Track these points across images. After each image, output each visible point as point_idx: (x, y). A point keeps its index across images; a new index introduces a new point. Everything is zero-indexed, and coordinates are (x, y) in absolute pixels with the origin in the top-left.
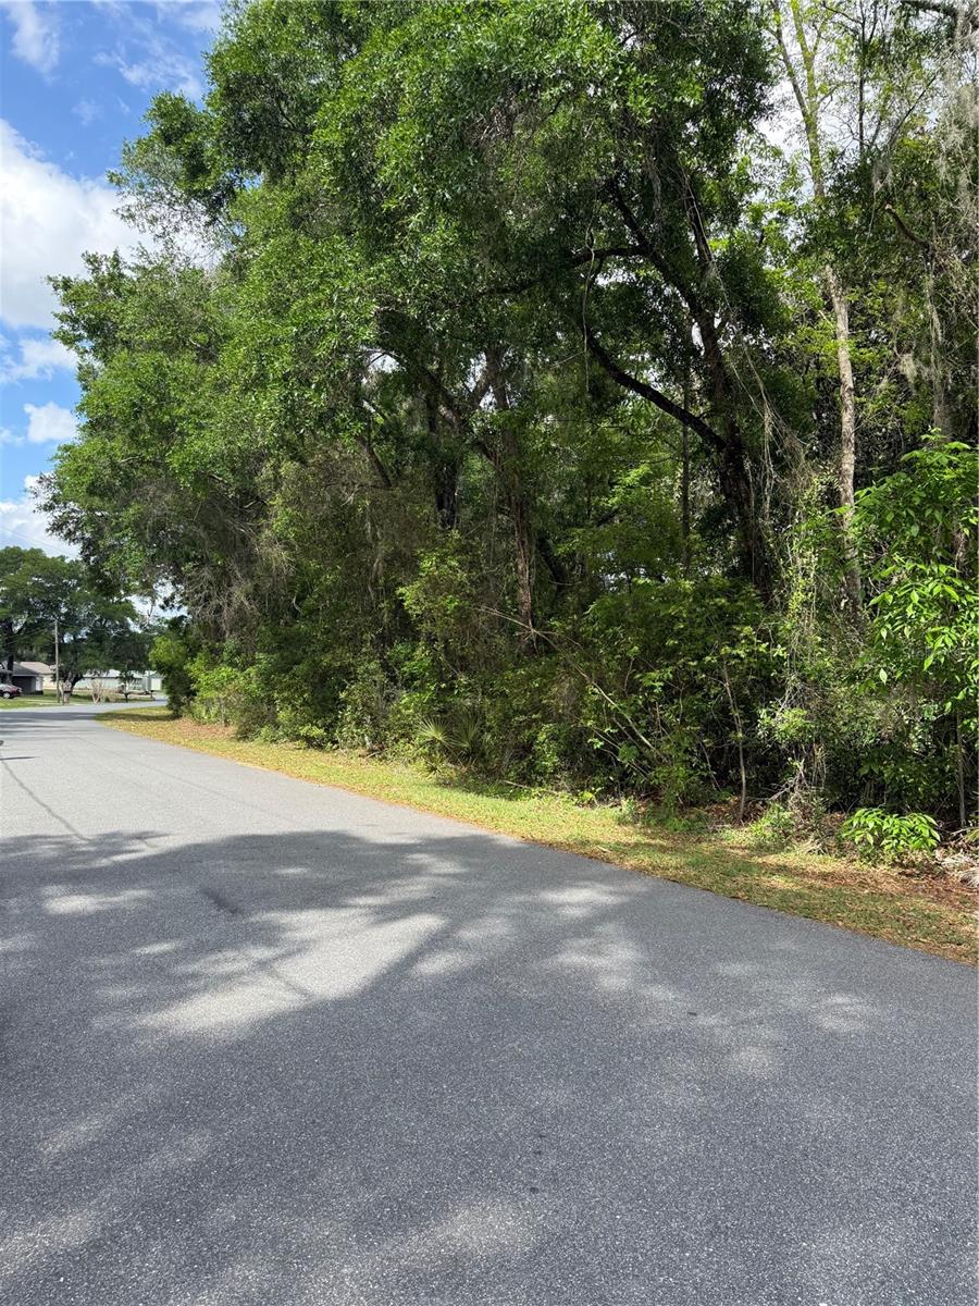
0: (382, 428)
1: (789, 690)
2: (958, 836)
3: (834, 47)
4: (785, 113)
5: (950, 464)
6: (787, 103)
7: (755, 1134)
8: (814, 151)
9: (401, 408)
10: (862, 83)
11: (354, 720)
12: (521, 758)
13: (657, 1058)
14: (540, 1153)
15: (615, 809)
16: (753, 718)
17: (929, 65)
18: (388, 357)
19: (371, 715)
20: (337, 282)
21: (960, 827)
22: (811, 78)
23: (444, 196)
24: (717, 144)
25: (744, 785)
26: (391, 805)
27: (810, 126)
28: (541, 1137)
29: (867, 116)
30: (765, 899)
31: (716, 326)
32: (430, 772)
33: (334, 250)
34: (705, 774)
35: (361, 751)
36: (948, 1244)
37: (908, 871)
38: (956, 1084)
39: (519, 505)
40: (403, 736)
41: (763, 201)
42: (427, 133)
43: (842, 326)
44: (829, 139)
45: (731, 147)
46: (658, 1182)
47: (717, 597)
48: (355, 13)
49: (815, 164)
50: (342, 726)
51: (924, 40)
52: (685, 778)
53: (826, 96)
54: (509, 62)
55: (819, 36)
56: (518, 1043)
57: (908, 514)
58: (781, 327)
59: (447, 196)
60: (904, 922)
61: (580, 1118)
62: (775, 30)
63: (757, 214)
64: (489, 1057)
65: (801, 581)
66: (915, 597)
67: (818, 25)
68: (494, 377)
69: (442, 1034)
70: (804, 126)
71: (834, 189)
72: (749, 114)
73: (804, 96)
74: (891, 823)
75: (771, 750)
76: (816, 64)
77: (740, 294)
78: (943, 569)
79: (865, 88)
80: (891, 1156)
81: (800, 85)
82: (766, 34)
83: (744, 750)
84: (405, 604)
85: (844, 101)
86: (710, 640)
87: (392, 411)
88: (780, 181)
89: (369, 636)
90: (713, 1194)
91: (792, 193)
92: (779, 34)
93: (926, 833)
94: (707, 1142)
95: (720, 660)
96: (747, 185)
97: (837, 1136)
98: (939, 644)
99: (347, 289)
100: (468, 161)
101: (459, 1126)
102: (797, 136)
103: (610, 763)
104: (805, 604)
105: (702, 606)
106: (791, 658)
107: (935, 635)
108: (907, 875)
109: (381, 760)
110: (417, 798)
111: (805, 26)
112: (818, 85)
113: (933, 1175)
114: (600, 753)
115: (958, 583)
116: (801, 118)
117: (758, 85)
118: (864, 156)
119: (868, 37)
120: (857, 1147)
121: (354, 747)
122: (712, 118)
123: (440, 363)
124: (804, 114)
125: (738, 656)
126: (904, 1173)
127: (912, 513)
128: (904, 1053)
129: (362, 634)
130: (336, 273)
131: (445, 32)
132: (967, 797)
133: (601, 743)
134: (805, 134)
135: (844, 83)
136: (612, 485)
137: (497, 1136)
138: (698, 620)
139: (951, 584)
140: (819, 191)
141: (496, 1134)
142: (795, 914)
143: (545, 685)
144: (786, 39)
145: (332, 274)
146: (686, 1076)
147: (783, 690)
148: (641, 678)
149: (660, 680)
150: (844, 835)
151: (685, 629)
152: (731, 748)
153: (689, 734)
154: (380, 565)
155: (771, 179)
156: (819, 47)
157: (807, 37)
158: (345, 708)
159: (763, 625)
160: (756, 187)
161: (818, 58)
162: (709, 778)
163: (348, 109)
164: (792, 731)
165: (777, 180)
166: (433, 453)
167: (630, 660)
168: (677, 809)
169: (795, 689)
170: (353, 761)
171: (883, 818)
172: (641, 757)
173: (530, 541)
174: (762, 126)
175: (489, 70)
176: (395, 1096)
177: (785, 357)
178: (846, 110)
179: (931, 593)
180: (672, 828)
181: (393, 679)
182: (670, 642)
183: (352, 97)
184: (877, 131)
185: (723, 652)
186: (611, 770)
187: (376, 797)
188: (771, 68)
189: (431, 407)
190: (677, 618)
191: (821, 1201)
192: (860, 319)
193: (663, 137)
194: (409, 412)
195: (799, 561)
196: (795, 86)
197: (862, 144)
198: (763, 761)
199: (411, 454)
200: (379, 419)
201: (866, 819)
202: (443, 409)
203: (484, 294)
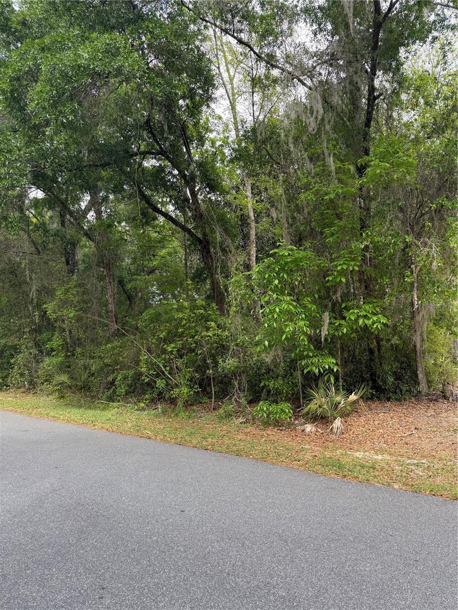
0: (36, 225)
1: (231, 350)
2: (299, 411)
3: (241, 76)
4: (222, 101)
5: (289, 255)
6: (223, 97)
7: (207, 568)
8: (235, 118)
9: (47, 215)
10: (253, 93)
11: (19, 373)
12: (109, 389)
13: (164, 537)
14: (102, 598)
15: (155, 411)
16: (216, 363)
17: (278, 89)
18: (39, 190)
19: (28, 370)
20: (8, 155)
21: (300, 406)
22: (233, 88)
23: (63, 121)
24: (194, 110)
25: (213, 394)
26: (37, 419)
27: (233, 108)
28: (103, 589)
29: (255, 107)
30: (220, 449)
31: (196, 189)
32: (60, 399)
33: (7, 139)
34: (196, 391)
35: (23, 390)
36: (286, 606)
37: (281, 428)
38: (294, 528)
39: (108, 264)
40: (46, 380)
41: (216, 137)
42: (54, 90)
43: (249, 194)
44: (241, 114)
45: (200, 112)
46: (160, 602)
47: (201, 309)
48: (19, 27)
49: (235, 123)
50: (12, 377)
51: (276, 80)
52: (187, 393)
53: (239, 96)
54: (94, 64)
55: (235, 71)
56: (95, 540)
57: (274, 275)
58: (223, 192)
59: (64, 121)
60: (278, 453)
61: (124, 575)
62: (217, 66)
63: (213, 143)
64: (79, 550)
65: (234, 302)
66: (277, 310)
67: (235, 67)
68: (93, 204)
69: (55, 541)
70: (230, 107)
71: (243, 136)
72: (207, 100)
73: (230, 95)
74: (273, 408)
75: (225, 377)
76: (234, 83)
77: (206, 177)
78: (288, 298)
79: (254, 95)
80: (265, 568)
81: (228, 91)
82: (213, 67)
83: (213, 378)
84: (47, 313)
85: (246, 99)
86: (197, 328)
87: (42, 216)
88: (222, 129)
89: (27, 330)
90: (186, 603)
91: (227, 135)
92: (219, 68)
93: (287, 411)
94: (185, 576)
95: (202, 337)
96: (208, 130)
97: (243, 562)
98: (288, 330)
99: (14, 159)
100: (75, 106)
101: (60, 591)
102: (228, 111)
103: (153, 388)
104: (237, 312)
105: (193, 313)
106: (231, 336)
107: (286, 326)
108: (280, 430)
109: (33, 394)
110: (52, 414)
111: (229, 66)
112: (235, 91)
113: (282, 574)
114: (148, 384)
115: (295, 304)
116: (229, 104)
117: (210, 88)
118: (255, 123)
119: (255, 74)
120: (252, 566)
121: (20, 388)
122: (191, 99)
123: (67, 195)
124: (230, 102)
125: (209, 336)
126: (270, 575)
127: (275, 275)
128: (274, 516)
129: (24, 328)
130: (8, 150)
131: (63, 46)
132: (303, 393)
133: (148, 379)
134: (231, 111)
135: (246, 92)
136: (154, 256)
137: (81, 593)
138: (192, 320)
139: (292, 304)
140: (237, 136)
141: (80, 592)
142: (232, 454)
143: (121, 352)
144: (222, 71)
145: (6, 151)
146: (177, 543)
147: (228, 350)
148: (167, 347)
149: (175, 348)
150: (254, 414)
151: (187, 323)
152: (207, 377)
153: (189, 372)
154: (34, 294)
155: (218, 128)
156: (235, 75)
157: (230, 71)
158: (14, 367)
159: (220, 321)
160: (211, 131)
161: (235, 80)
162: (198, 391)
163: (12, 73)
164: (232, 368)
165: (221, 128)
166: (63, 237)
167: (162, 339)
168: (184, 408)
169: (234, 349)
170: (18, 395)
171: (270, 405)
172: (167, 385)
173: (114, 281)
174: (213, 105)
175: (84, 67)
176: (26, 580)
177: (228, 204)
178: (247, 103)
179: (284, 308)
180: (181, 417)
181: (41, 352)
182: (180, 330)
183: (15, 68)
184: (260, 113)
185: (203, 334)
186: (154, 391)
187: (30, 415)
188: (215, 82)
189: (62, 216)
190: (182, 319)
191: (234, 596)
192: (256, 191)
193: (169, 105)
194: (51, 217)
195: (233, 293)
196: (226, 91)
197: (254, 118)
198: (221, 382)
199: (51, 238)
200: (34, 220)
201: (263, 406)
202: (68, 216)
203: (86, 166)
